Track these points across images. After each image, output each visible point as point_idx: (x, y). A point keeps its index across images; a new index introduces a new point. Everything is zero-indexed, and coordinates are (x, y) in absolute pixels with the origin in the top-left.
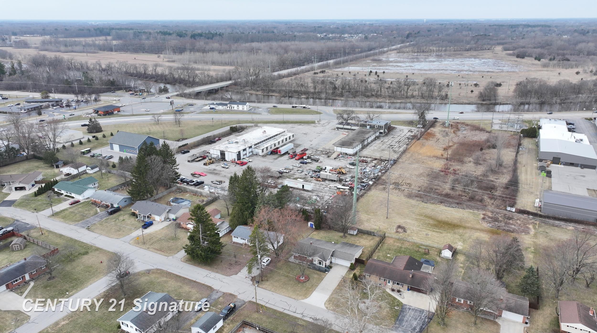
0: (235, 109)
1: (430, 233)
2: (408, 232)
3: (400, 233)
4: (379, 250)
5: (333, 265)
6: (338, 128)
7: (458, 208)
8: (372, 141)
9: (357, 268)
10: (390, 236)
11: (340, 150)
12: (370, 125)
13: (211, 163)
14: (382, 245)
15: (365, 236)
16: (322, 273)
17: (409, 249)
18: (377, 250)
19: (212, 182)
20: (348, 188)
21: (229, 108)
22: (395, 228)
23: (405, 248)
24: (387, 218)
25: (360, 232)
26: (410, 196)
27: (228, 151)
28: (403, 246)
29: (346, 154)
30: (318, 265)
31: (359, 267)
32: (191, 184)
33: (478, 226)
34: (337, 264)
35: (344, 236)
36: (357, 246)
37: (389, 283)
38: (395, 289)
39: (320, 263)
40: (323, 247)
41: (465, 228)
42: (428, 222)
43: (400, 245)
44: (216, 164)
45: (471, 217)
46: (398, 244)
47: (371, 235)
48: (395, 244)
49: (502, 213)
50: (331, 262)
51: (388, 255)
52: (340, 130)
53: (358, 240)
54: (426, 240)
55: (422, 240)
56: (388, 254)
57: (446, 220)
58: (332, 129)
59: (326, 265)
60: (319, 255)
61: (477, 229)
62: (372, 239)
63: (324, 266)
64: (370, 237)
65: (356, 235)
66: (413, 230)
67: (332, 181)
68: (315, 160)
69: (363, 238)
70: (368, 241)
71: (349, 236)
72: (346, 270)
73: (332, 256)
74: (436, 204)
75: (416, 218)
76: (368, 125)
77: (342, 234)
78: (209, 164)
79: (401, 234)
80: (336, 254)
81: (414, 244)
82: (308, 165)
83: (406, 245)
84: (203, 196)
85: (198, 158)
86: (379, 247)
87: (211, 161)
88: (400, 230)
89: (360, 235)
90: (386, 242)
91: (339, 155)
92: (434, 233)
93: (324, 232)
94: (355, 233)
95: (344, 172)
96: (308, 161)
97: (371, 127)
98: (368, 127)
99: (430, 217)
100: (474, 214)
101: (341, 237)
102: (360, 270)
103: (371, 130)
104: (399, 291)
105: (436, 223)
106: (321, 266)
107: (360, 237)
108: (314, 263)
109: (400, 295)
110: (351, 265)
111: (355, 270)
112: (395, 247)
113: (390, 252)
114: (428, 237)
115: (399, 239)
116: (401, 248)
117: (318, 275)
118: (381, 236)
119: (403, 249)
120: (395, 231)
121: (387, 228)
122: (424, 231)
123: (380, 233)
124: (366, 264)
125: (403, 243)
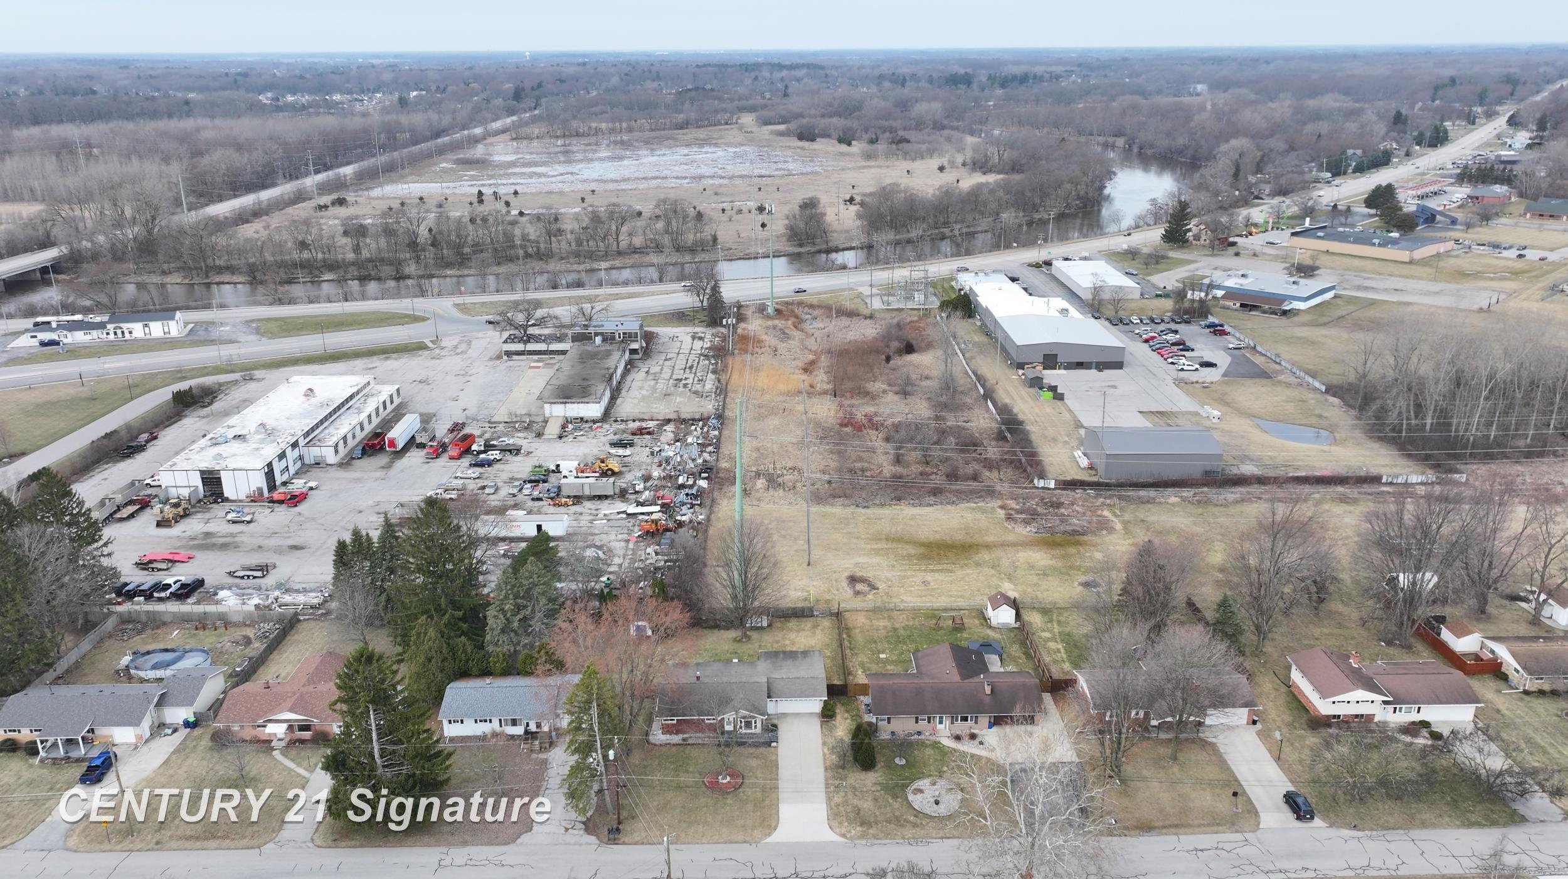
0: (135, 335)
1: (929, 577)
2: (881, 586)
3: (864, 594)
4: (850, 649)
5: (775, 722)
6: (509, 354)
7: (942, 503)
8: (624, 375)
9: (840, 710)
10: (848, 606)
11: (558, 411)
12: (602, 334)
13: (182, 517)
14: (850, 636)
15: (792, 623)
16: (762, 750)
17: (915, 629)
18: (848, 652)
19: (231, 574)
20: (658, 508)
21: (112, 337)
22: (844, 584)
24: (809, 564)
25: (775, 618)
26: (818, 498)
27: (231, 466)
28: (897, 626)
29: (582, 419)
30: (743, 731)
31: (839, 706)
32: (163, 595)
33: (1011, 538)
34: (784, 715)
35: (744, 635)
36: (801, 655)
37: (941, 722)
38: (959, 732)
39: (747, 725)
40: (734, 680)
41: (988, 547)
42: (905, 553)
43: (888, 624)
44: (199, 516)
45: (983, 520)
46: (882, 624)
47: (803, 616)
48: (876, 623)
49: (1036, 496)
51: (882, 656)
52: (515, 357)
53: (784, 638)
54: (933, 596)
55: (924, 599)
56: (879, 652)
57: (938, 537)
58: (491, 359)
59: (763, 727)
61: (1014, 545)
62: (815, 627)
63: (758, 730)
64: (808, 624)
65: (770, 625)
66: (888, 580)
67: (600, 498)
68: (510, 451)
69: (791, 630)
70: (810, 633)
71: (754, 635)
72: (818, 722)
73: (769, 696)
74: (890, 505)
75: (874, 549)
76: (596, 334)
77: (732, 634)
78: (176, 522)
79: (870, 597)
81: (915, 611)
82: (497, 466)
83: (901, 620)
84: (236, 625)
85: (119, 509)
86: (846, 643)
87: (180, 509)
88: (860, 587)
89: (779, 625)
90: (850, 625)
91: (564, 427)
92: (937, 575)
95: (616, 470)
96: (492, 458)
97: (604, 340)
98: (598, 340)
99: (899, 540)
100: (983, 511)
101: (735, 640)
102: (847, 712)
103: (608, 347)
104: (973, 737)
105: (921, 550)
106: (753, 731)
107: (782, 629)
108: (728, 728)
109: (981, 743)
110: (822, 705)
111: (839, 717)
112: (882, 633)
113: (879, 646)
114: (933, 589)
115: (876, 610)
116: (895, 630)
117: (757, 757)
118: (831, 614)
119: (902, 632)
120: (849, 592)
121: (829, 591)
122: (913, 576)
123: (822, 606)
124: (851, 694)
125: (890, 618)
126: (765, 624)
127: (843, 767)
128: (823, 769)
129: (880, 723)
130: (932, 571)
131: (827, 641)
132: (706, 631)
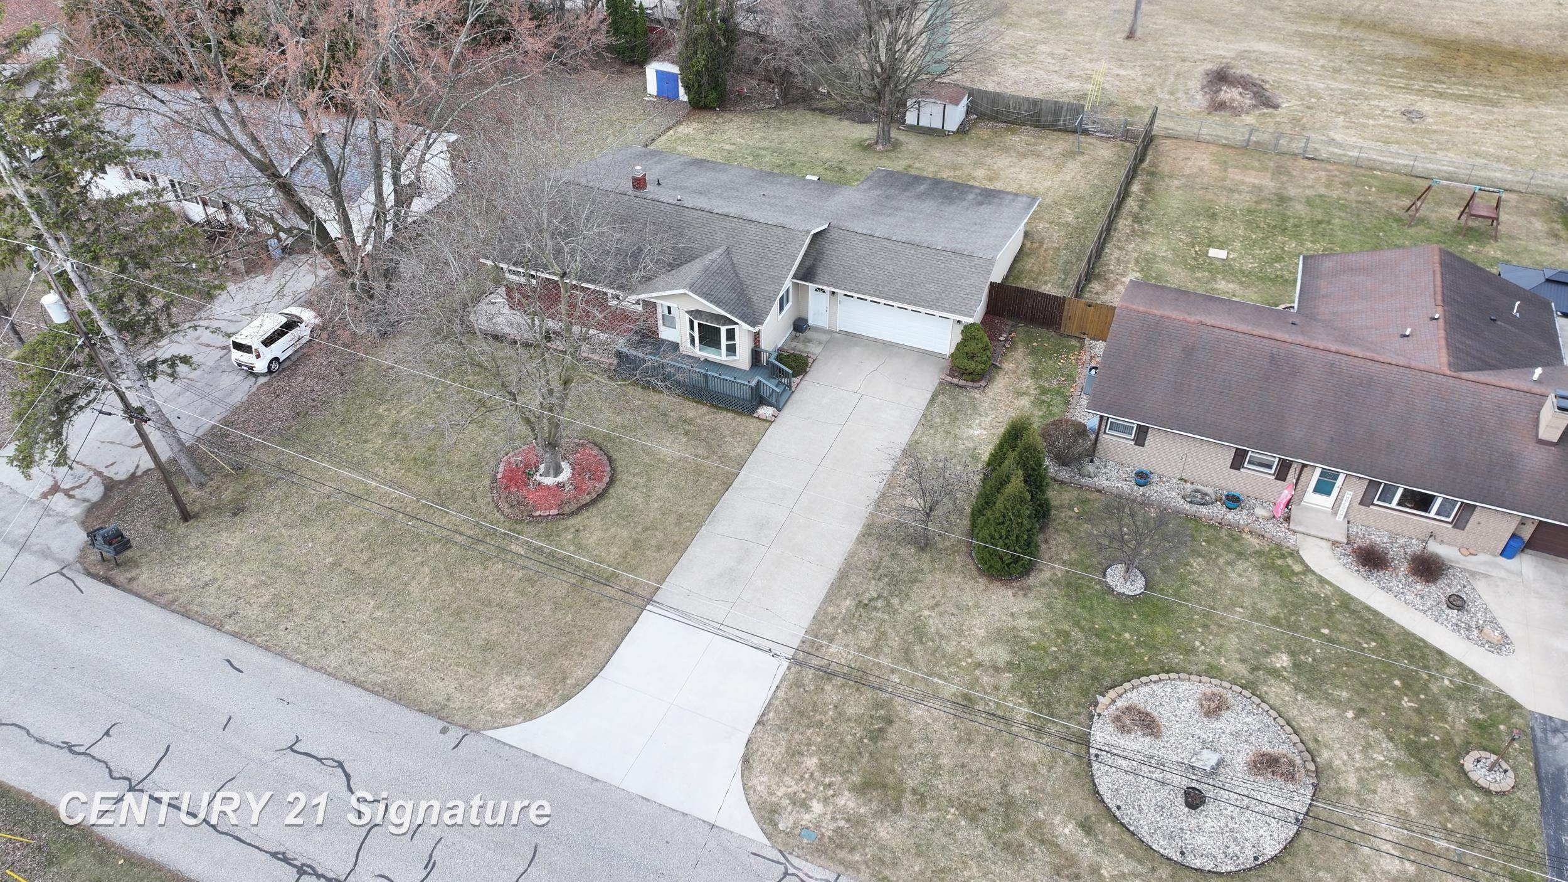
1: (1426, 106)
2: (1289, 105)
3: (1236, 111)
4: (1136, 219)
5: (814, 349)
9: (1009, 366)
10: (1180, 128)
14: (1148, 189)
15: (1019, 139)
16: (725, 419)
17: (1342, 208)
18: (1124, 224)
22: (1196, 85)
23: (1309, 202)
24: (1131, 38)
25: (983, 116)
28: (1292, 192)
30: (698, 352)
31: (1020, 352)
34: (851, 339)
35: (884, 138)
36: (989, 196)
37: (1323, 488)
38: (1380, 539)
39: (709, 337)
40: (732, 210)
42: (1381, 51)
43: (1269, 184)
46: (1252, 179)
47: (1054, 127)
48: (1235, 175)
50: (800, 325)
51: (1216, 253)
53: (976, 164)
54: (1424, 146)
55: (1394, 148)
56: (1212, 242)
57: (1481, 34)
59: (756, 354)
60: (693, 270)
62: (1071, 154)
63: (742, 359)
64: (1060, 144)
66: (1311, 93)
69: (1006, 150)
70: (1048, 165)
71: (913, 143)
72: (928, 380)
73: (807, 273)
75: (1302, 34)
77: (867, 132)
79: (1249, 119)
80: (836, 256)
86: (1131, 204)
88: (1230, 94)
89: (983, 131)
90: (1165, 167)
92: (1448, 106)
93: (746, 120)
94: (956, 115)
99: (1378, 27)
101: (866, 147)
102: (1035, 374)
104: (1431, 569)
105: (1426, 52)
106: (721, 356)
107: (988, 144)
108: (665, 333)
109: (1456, 603)
110: (958, 338)
111: (1000, 385)
112: (1242, 201)
113: (1219, 229)
114: (1428, 131)
115: (1249, 149)
116: (1282, 199)
117: (693, 435)
118: (1128, 135)
119: (1301, 209)
120: (1201, 100)
121: (1151, 90)
122: (1382, 97)
123: (1117, 117)
124: (1072, 328)
125: (1279, 171)
126: (952, 125)
127: (923, 543)
128: (856, 529)
129: (1109, 439)
130: (1441, 95)
131: (1084, 187)
132: (809, 115)
